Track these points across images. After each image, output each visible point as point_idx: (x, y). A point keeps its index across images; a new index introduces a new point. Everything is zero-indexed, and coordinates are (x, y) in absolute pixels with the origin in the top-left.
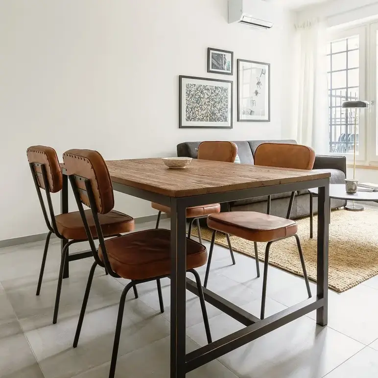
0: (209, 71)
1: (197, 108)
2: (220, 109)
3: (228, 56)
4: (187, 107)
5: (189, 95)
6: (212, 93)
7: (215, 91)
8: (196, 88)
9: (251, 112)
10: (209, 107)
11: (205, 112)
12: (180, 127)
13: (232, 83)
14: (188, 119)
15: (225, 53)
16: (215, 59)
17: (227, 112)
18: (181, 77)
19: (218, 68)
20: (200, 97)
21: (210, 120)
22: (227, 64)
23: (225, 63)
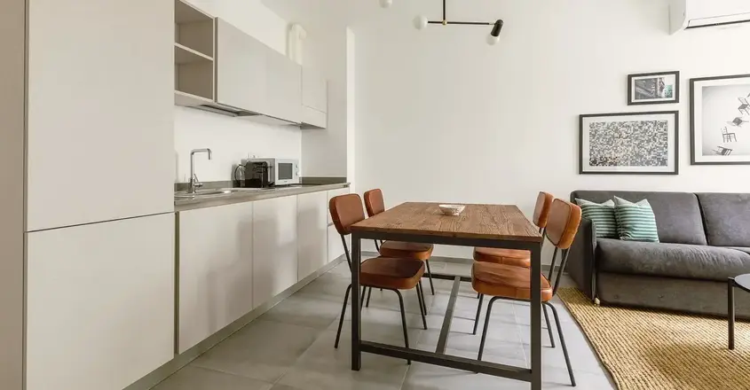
0: (630, 103)
1: (609, 149)
2: (651, 150)
3: (669, 81)
4: (592, 150)
5: (594, 136)
6: (635, 130)
7: (640, 127)
8: (606, 126)
9: (724, 152)
10: (630, 149)
11: (622, 154)
12: (581, 172)
13: (676, 113)
15: (661, 76)
16: (642, 87)
17: (666, 153)
18: (581, 117)
19: (645, 97)
20: (613, 137)
21: (632, 164)
22: (666, 89)
23: (662, 89)
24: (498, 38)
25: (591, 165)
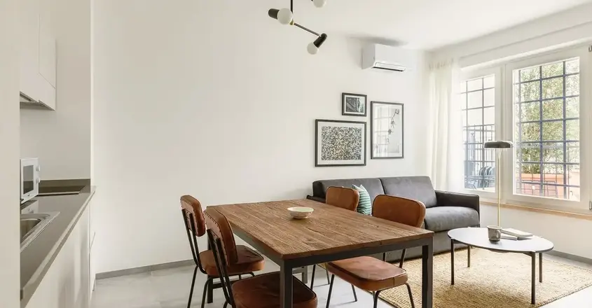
0: (343, 114)
1: (332, 148)
2: (354, 148)
3: (362, 100)
4: (323, 147)
5: (324, 136)
6: (346, 134)
7: (349, 132)
8: (331, 130)
10: (343, 147)
11: (339, 151)
12: (316, 165)
13: (365, 123)
14: (324, 158)
15: (358, 97)
16: (349, 103)
17: (360, 151)
18: (317, 121)
19: (351, 111)
20: (335, 138)
21: (345, 159)
22: (360, 106)
23: (359, 106)
24: (318, 49)
25: (322, 159)
